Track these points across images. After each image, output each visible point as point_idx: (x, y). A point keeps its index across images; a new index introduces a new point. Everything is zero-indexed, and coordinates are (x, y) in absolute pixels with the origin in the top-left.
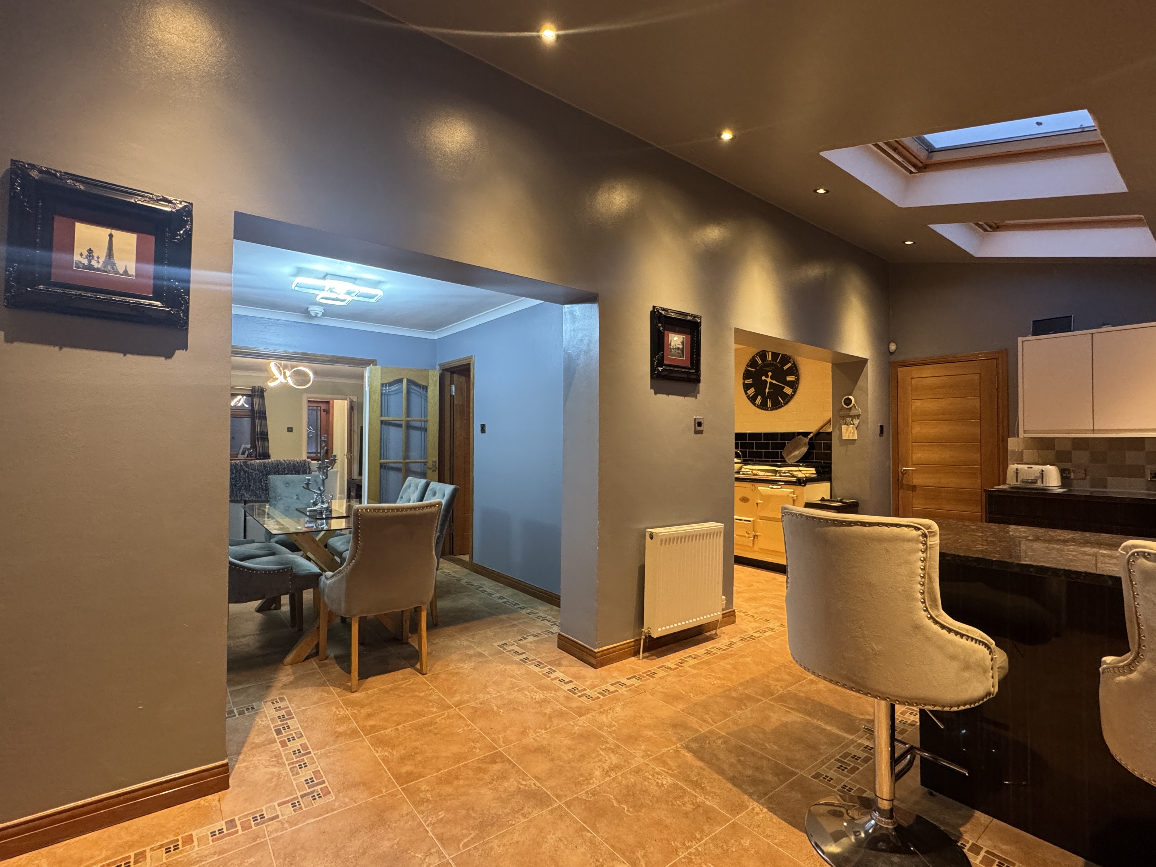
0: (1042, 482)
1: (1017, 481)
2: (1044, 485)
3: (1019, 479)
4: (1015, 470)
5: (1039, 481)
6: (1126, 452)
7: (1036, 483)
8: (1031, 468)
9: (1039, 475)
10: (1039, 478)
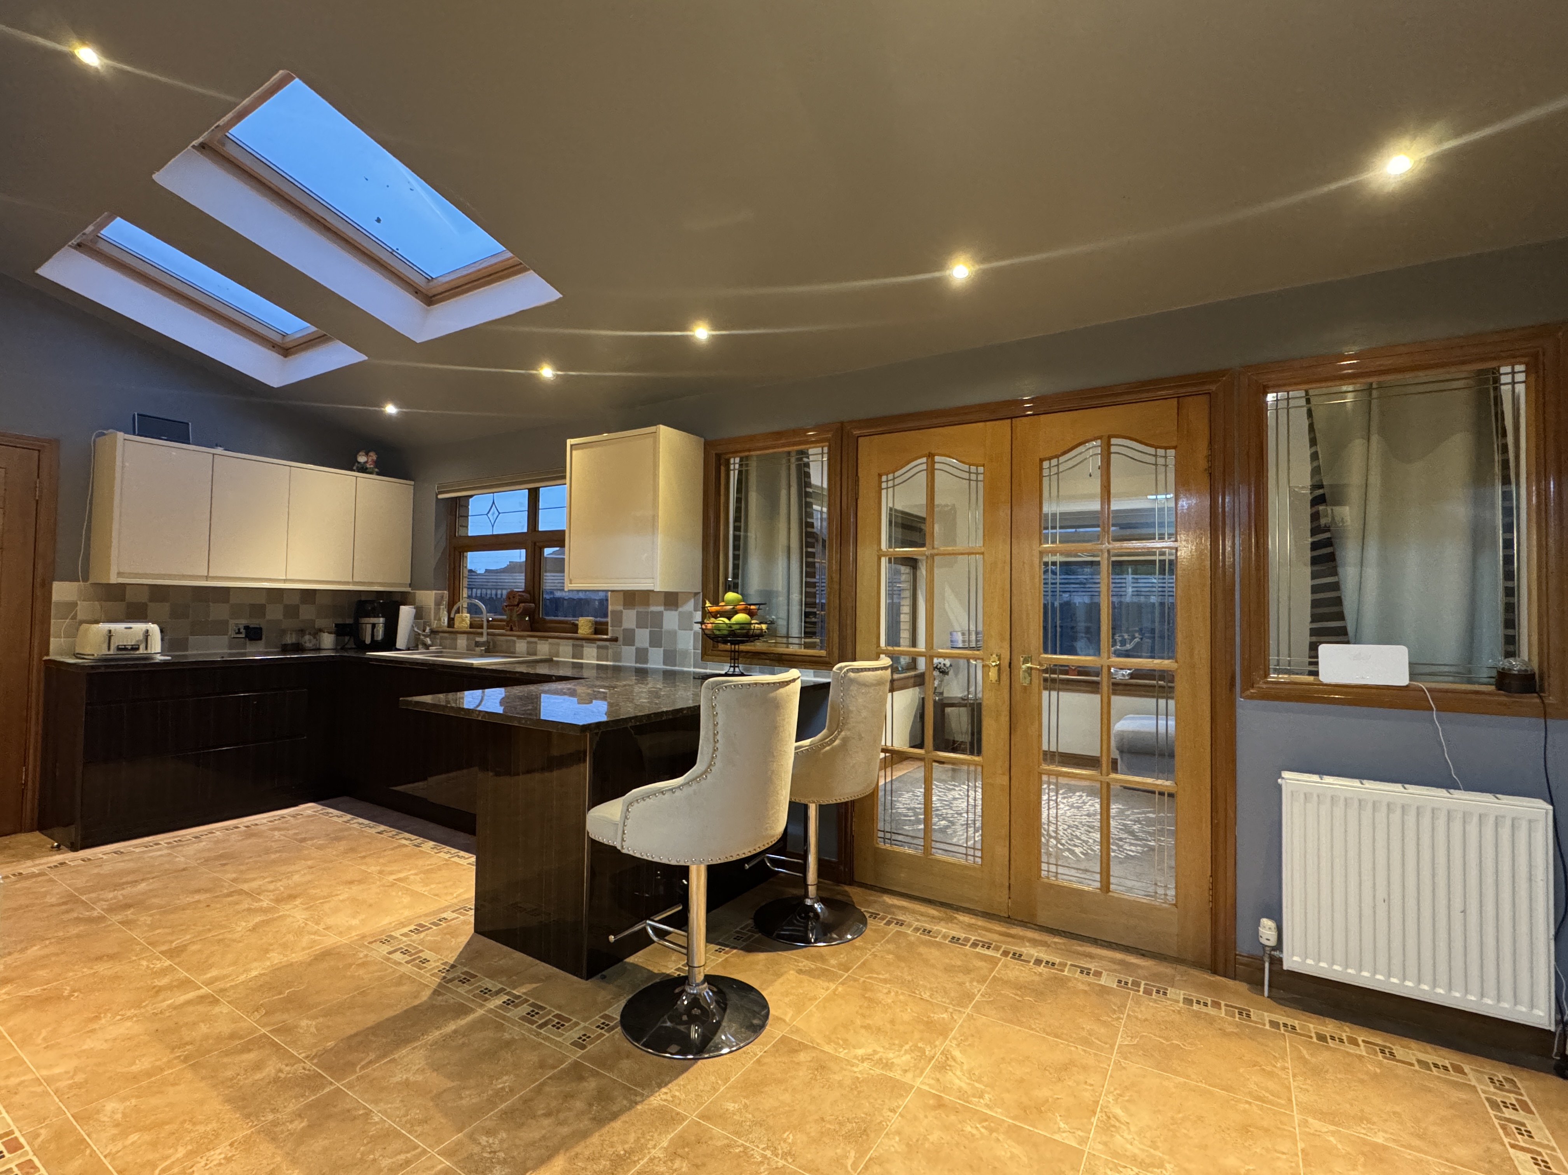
0: (146, 648)
1: (109, 649)
2: (149, 651)
3: (113, 647)
4: (105, 632)
5: (142, 647)
6: (211, 604)
7: (138, 649)
8: (131, 628)
9: (141, 637)
10: (141, 641)
